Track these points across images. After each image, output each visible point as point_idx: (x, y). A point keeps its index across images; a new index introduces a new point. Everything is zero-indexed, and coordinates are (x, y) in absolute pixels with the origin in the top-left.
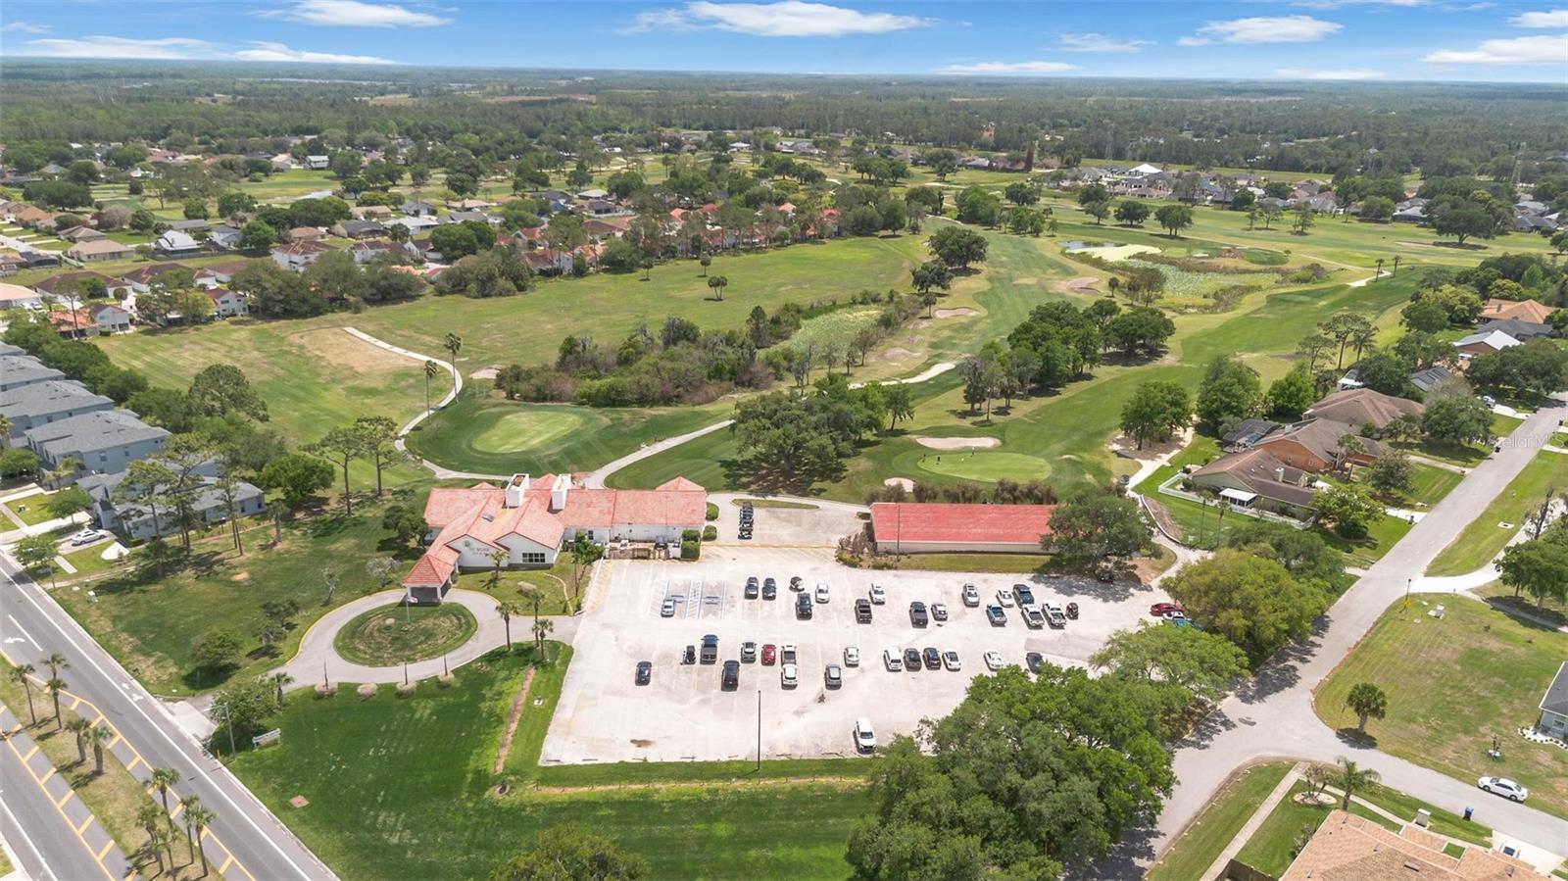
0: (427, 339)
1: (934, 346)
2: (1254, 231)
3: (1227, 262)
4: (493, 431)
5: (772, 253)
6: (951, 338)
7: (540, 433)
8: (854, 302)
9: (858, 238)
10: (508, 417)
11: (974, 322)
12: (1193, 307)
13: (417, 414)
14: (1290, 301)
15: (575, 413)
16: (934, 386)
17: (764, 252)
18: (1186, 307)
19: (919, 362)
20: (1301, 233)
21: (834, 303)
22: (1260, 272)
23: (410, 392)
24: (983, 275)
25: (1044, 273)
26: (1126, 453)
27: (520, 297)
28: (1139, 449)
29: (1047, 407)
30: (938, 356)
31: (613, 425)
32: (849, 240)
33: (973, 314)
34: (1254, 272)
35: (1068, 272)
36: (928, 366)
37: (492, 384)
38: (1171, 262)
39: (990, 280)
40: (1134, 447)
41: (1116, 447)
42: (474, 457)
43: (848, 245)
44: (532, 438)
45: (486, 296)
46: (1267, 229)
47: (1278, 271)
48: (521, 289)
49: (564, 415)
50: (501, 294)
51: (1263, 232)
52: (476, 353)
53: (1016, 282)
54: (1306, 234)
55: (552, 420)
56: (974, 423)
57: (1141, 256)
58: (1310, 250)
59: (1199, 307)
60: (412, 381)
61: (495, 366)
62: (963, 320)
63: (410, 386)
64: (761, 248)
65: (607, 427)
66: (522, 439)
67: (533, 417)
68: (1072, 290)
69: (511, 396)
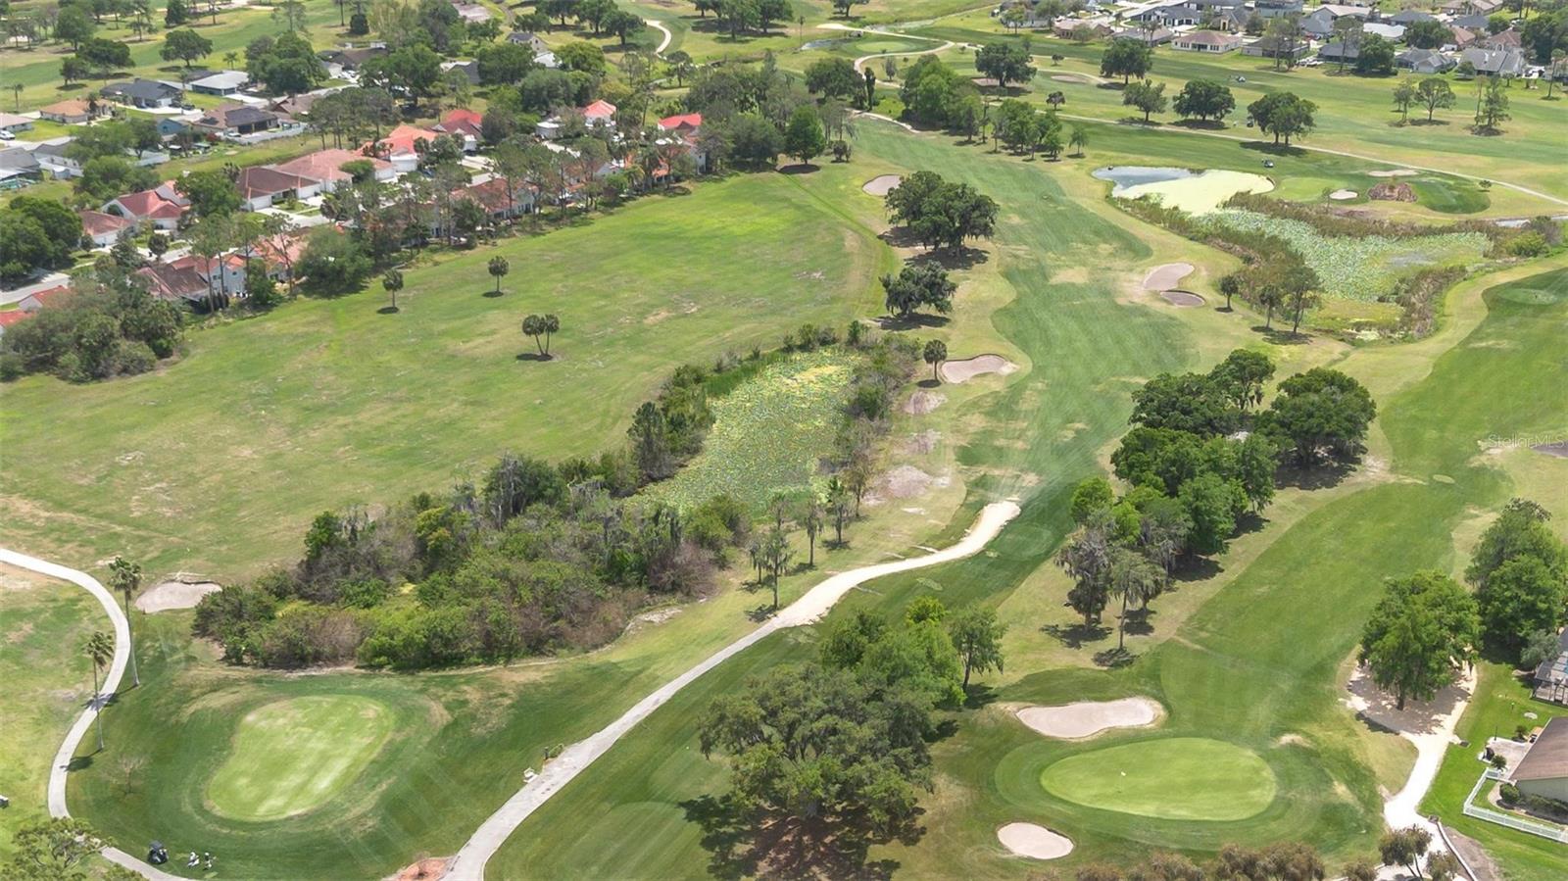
0: (24, 507)
1: (968, 456)
2: (1408, 128)
3: (1389, 211)
4: (234, 764)
5: (601, 222)
6: (988, 434)
7: (324, 759)
8: (789, 349)
9: (744, 176)
10: (250, 718)
11: (1016, 389)
12: (1369, 326)
13: (66, 721)
14: (1522, 305)
15: (373, 694)
16: (998, 564)
17: (586, 223)
18: (1359, 327)
19: (955, 501)
20: (1489, 131)
21: (756, 355)
22: (1450, 230)
23: (33, 657)
24: (992, 264)
25: (1095, 253)
26: (1377, 716)
27: (163, 373)
28: (1400, 707)
29: (1209, 606)
30: (982, 483)
31: (455, 723)
32: (731, 181)
33: (1007, 369)
34: (1442, 231)
35: (1136, 250)
36: (972, 511)
37: (186, 624)
38: (1298, 214)
39: (1009, 275)
40: (1388, 701)
41: (1359, 703)
42: (216, 836)
43: (733, 197)
44: (314, 772)
45: (99, 376)
46: (1430, 122)
47: (1480, 227)
48: (163, 353)
49: (356, 701)
50: (125, 371)
51: (1424, 128)
52: (131, 540)
53: (1054, 281)
54: (1497, 133)
55: (335, 720)
56: (1100, 659)
57: (1241, 200)
58: (1518, 173)
59: (1381, 327)
60: (28, 627)
61: (178, 575)
62: (997, 386)
63: (28, 643)
64: (578, 212)
65: (446, 728)
66: (292, 780)
67: (299, 715)
68: (1155, 295)
69: (233, 658)
